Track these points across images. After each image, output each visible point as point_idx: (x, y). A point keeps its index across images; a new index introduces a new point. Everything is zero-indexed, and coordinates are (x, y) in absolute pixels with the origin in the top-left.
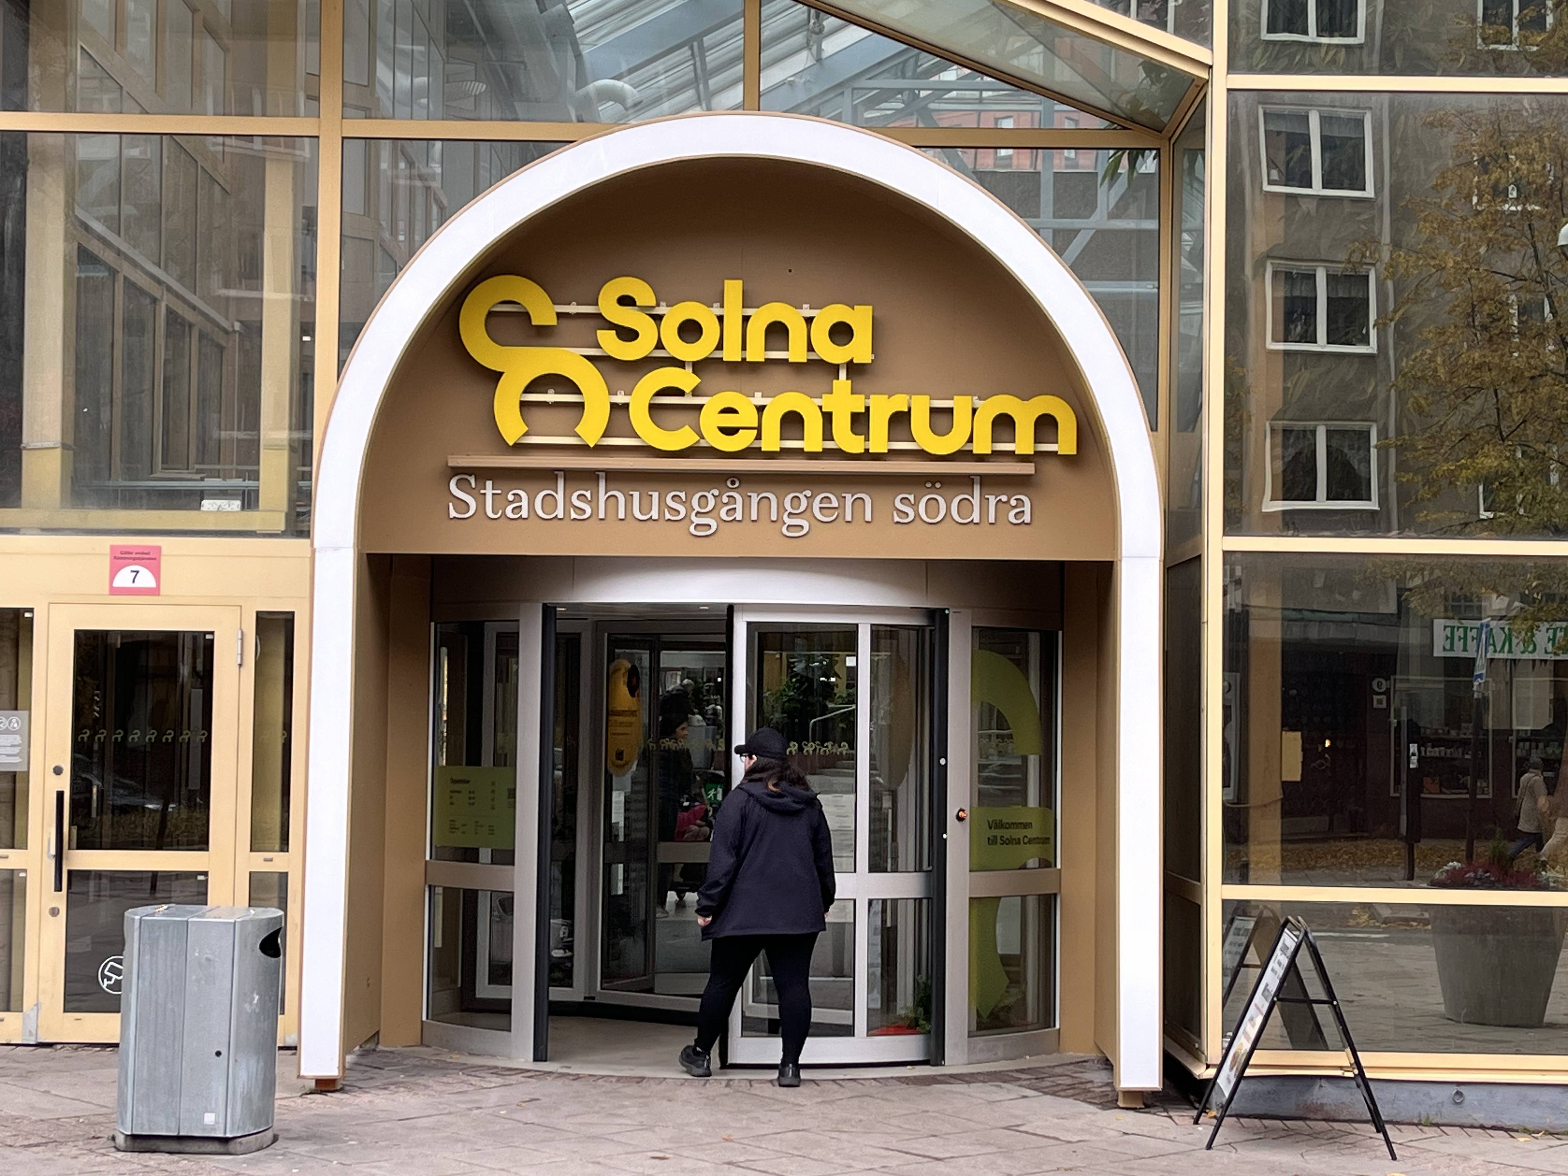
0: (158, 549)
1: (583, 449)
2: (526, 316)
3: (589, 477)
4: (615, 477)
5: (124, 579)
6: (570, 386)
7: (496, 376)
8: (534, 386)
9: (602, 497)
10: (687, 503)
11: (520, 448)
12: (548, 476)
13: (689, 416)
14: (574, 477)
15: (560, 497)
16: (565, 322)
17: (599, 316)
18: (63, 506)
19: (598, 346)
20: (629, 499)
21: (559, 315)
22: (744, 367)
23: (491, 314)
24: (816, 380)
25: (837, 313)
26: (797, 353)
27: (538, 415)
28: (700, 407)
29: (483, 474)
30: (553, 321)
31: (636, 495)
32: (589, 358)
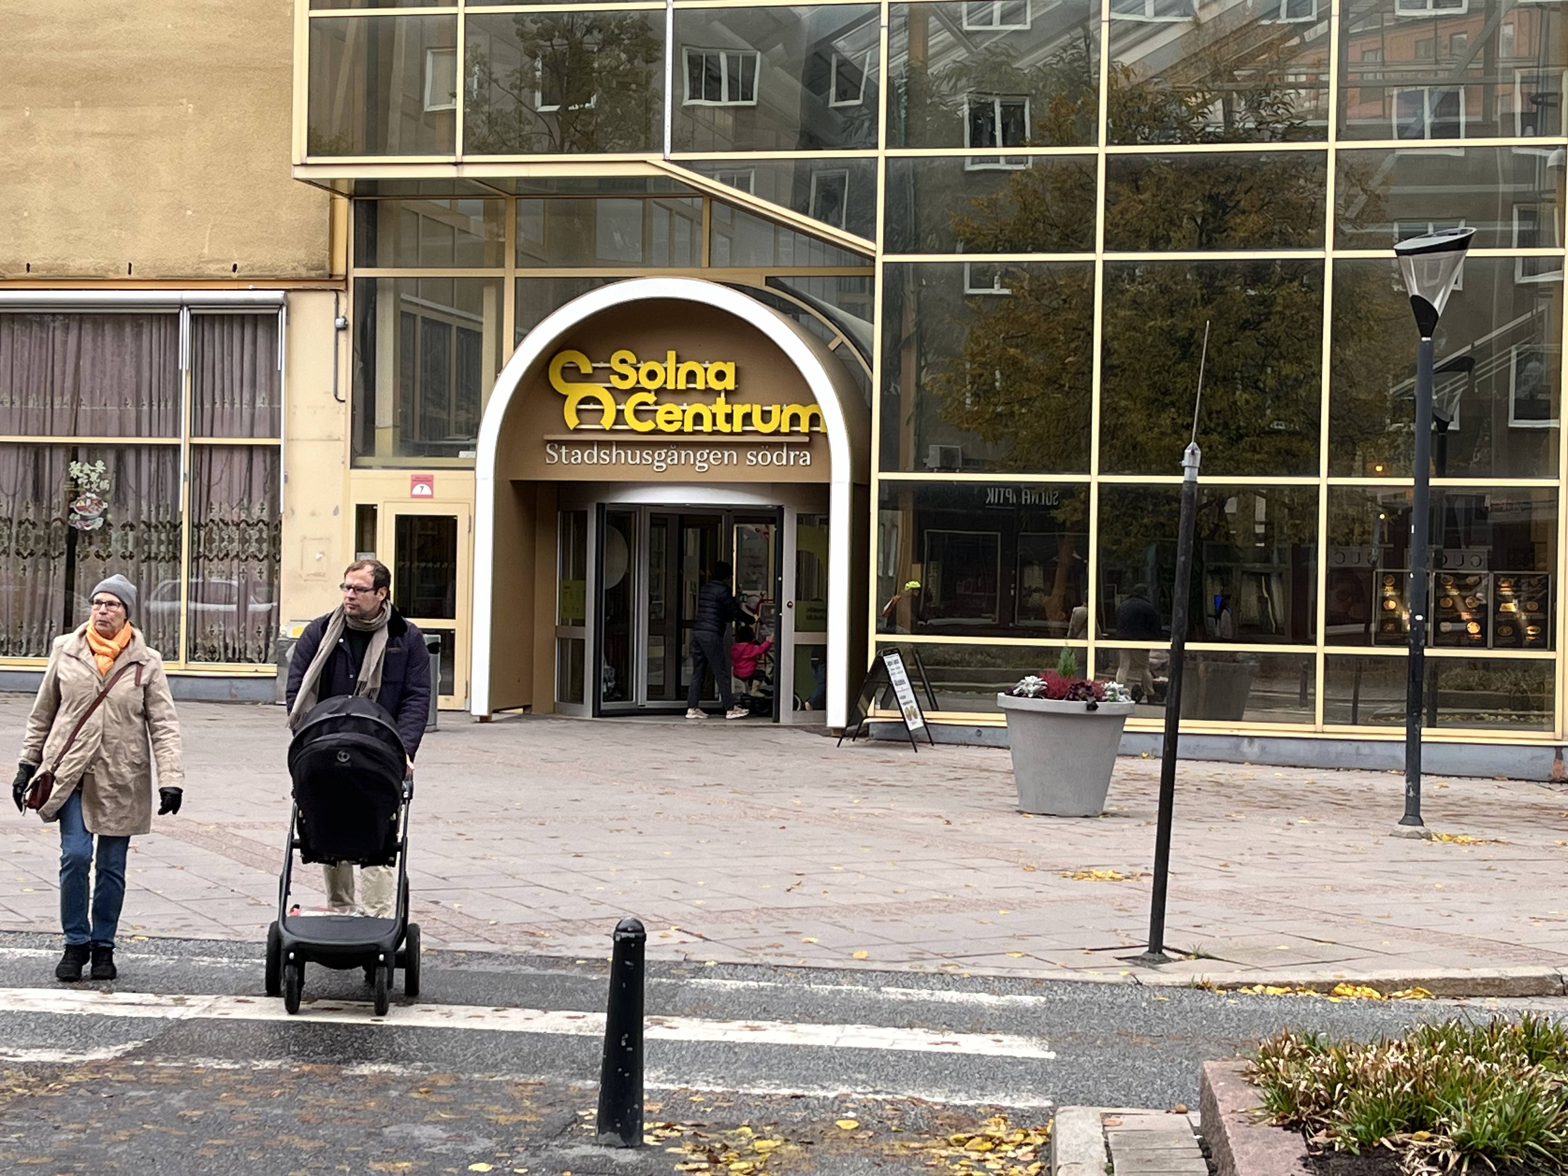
0: (432, 476)
1: (603, 431)
2: (578, 369)
3: (607, 444)
4: (620, 444)
5: (417, 490)
6: (597, 401)
7: (566, 397)
8: (582, 402)
9: (614, 453)
10: (652, 456)
11: (577, 431)
12: (590, 444)
13: (652, 415)
14: (602, 444)
15: (595, 453)
16: (597, 372)
17: (610, 368)
18: (395, 454)
19: (610, 382)
20: (626, 454)
21: (594, 368)
22: (676, 391)
23: (564, 368)
24: (709, 398)
25: (719, 366)
26: (700, 385)
27: (584, 416)
28: (656, 411)
29: (561, 443)
30: (590, 371)
31: (629, 452)
32: (607, 388)
